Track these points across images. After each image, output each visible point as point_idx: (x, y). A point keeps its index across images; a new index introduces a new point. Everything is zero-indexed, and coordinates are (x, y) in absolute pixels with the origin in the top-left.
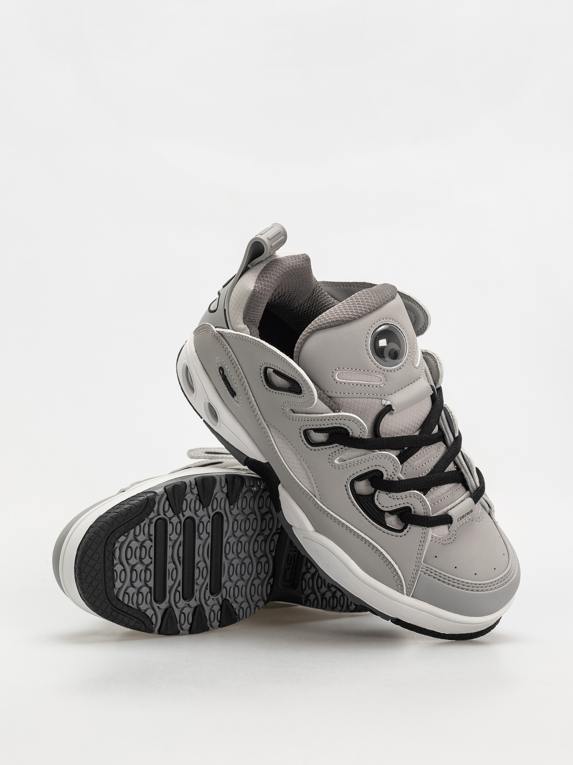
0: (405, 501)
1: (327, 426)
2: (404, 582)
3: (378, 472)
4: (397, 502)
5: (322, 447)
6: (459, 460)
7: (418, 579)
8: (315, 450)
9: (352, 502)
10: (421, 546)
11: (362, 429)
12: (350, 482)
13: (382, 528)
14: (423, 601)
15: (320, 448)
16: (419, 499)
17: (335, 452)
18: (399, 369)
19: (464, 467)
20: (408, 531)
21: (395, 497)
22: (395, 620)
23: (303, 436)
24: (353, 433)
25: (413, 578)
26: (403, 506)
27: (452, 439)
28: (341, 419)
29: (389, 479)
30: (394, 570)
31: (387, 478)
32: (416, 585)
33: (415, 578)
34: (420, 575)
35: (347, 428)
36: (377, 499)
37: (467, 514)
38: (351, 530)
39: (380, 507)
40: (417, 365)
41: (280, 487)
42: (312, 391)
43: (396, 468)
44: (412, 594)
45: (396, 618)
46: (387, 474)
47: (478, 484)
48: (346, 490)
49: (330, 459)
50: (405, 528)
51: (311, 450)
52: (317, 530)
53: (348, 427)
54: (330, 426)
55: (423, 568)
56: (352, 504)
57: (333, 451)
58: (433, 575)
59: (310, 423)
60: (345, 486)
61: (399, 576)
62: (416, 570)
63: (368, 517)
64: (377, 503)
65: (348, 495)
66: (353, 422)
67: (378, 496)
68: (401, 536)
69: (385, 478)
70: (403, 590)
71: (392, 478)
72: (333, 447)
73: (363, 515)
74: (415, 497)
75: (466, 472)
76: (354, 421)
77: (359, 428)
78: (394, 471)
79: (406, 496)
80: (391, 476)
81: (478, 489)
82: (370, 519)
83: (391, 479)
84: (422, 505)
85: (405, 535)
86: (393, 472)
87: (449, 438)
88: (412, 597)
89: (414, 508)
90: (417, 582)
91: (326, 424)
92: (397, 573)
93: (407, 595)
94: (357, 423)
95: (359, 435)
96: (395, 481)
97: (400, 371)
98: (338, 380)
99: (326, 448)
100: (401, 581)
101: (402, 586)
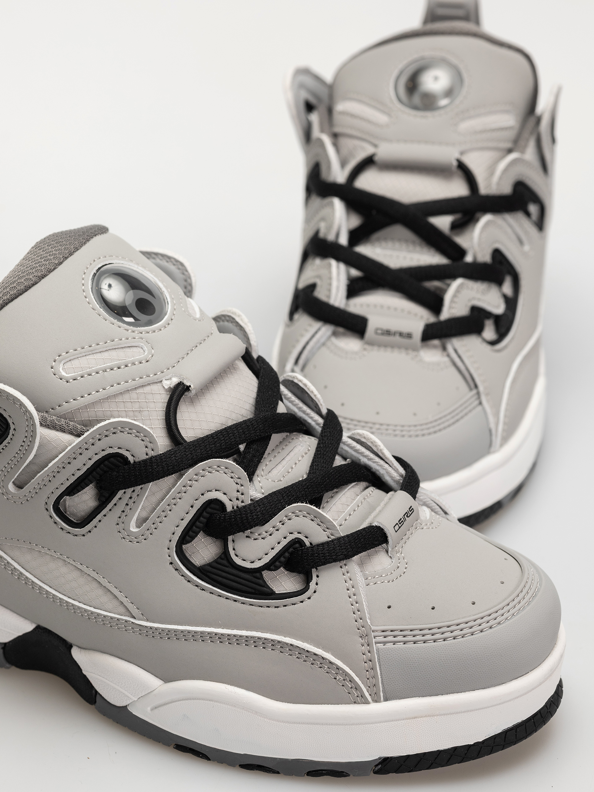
0: (284, 530)
1: (85, 469)
2: (357, 679)
3: (212, 505)
4: (271, 541)
5: (99, 517)
6: (348, 445)
7: (379, 659)
8: (90, 532)
9: (197, 586)
10: (352, 596)
11: (144, 438)
12: (176, 552)
13: (270, 601)
14: (408, 698)
15: (95, 521)
16: (307, 515)
17: (123, 511)
18: (167, 326)
19: (362, 454)
20: (317, 584)
21: (264, 533)
22: (380, 766)
23: (58, 519)
24: (134, 457)
25: (368, 661)
26: (284, 543)
27: (321, 421)
28: (99, 440)
29: (237, 507)
30: (330, 665)
31: (233, 508)
32: (381, 674)
33: (372, 659)
34: (378, 650)
35: (120, 451)
36: (237, 556)
37: (407, 516)
38: (221, 637)
39: (247, 565)
40: (198, 316)
41: (76, 654)
42: (22, 405)
43: (239, 481)
44: (382, 694)
45: (380, 758)
46: (230, 500)
47: (402, 471)
48: (176, 570)
49: (122, 531)
50: (308, 579)
51: (84, 535)
52: (167, 680)
53: (119, 448)
54: (90, 464)
55: (377, 637)
56: (198, 590)
57: (119, 513)
58: (400, 638)
59: (56, 483)
60: (171, 563)
61: (344, 671)
62: (366, 645)
63: (237, 595)
64: (238, 561)
65: (183, 577)
66: (123, 432)
67: (234, 549)
68: (309, 598)
69: (229, 509)
70: (363, 696)
71: (242, 502)
72: (115, 504)
73: (226, 598)
74: (298, 516)
75: (370, 459)
76: (122, 430)
77: (138, 440)
78: (239, 487)
79: (280, 522)
80: (237, 499)
81: (405, 479)
82: (242, 596)
83: (241, 505)
84: (318, 524)
85: (315, 592)
86: (238, 491)
87: (315, 421)
88: (386, 699)
89: (307, 537)
90: (380, 665)
91: (80, 465)
92: (338, 668)
93: (376, 701)
94: (130, 431)
95: (147, 454)
96: (248, 505)
97: (168, 328)
98: (67, 375)
99: (105, 515)
100: (352, 680)
101: (357, 688)
